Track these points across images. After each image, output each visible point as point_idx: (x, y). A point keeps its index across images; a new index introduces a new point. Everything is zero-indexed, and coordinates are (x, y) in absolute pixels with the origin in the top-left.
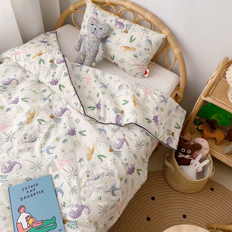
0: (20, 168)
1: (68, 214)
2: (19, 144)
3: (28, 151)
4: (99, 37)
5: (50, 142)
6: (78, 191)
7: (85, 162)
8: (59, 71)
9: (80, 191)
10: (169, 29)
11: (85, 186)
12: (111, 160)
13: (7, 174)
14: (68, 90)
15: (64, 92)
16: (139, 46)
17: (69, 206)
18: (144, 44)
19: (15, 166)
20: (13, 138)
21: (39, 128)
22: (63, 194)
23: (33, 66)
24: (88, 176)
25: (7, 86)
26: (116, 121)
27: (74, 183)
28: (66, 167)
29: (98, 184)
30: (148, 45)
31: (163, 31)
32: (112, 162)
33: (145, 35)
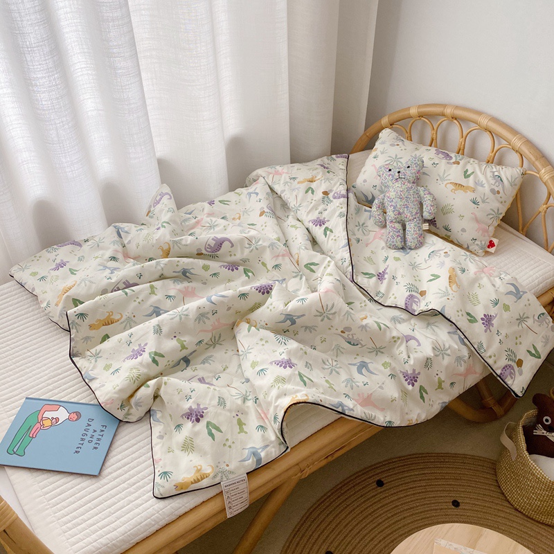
8: (333, 208)
14: (337, 236)
15: (330, 239)
26: (406, 304)
31: (543, 171)
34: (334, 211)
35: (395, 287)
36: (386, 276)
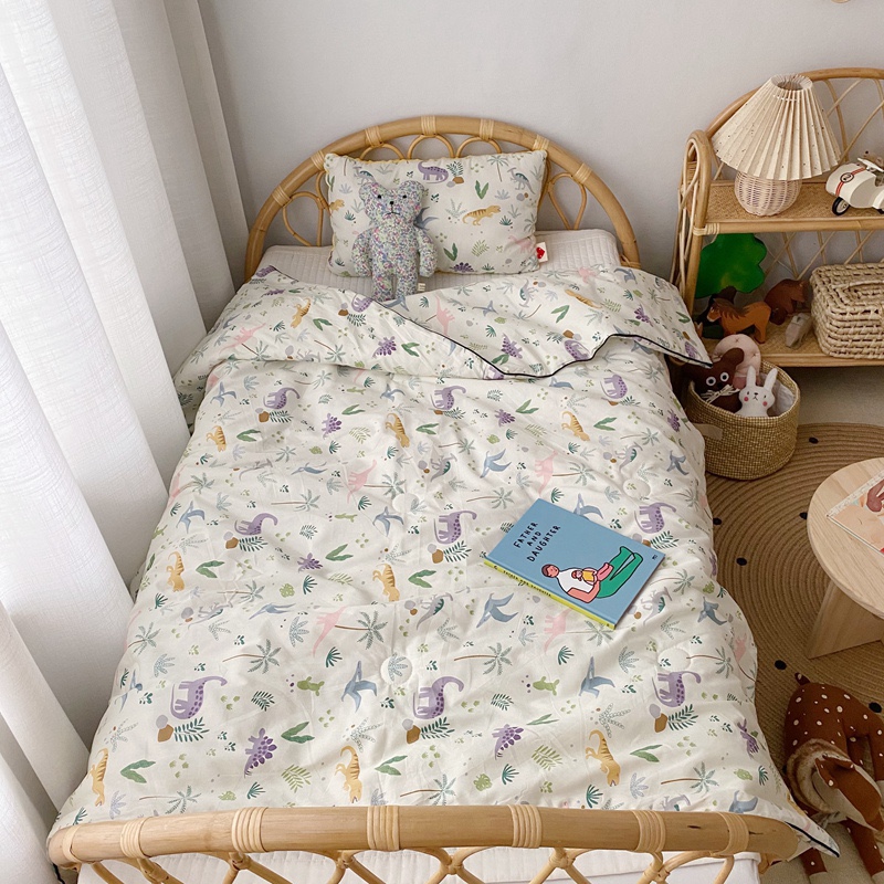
0: (475, 516)
1: (640, 532)
2: (425, 485)
3: (455, 490)
4: (408, 217)
5: (481, 452)
6: (620, 492)
7: (583, 446)
8: (378, 322)
9: (622, 490)
10: (544, 136)
11: (623, 479)
12: (629, 417)
13: (459, 540)
14: (430, 344)
15: (425, 353)
16: (504, 196)
17: (629, 521)
18: (512, 188)
19: (460, 519)
20: (402, 483)
21: (435, 441)
22: (597, 511)
23: (310, 340)
24: (614, 461)
25: (284, 409)
26: (572, 355)
27: (601, 484)
28: (557, 469)
29: (644, 462)
30: (522, 186)
31: (536, 145)
32: (634, 419)
33: (504, 169)
34: (384, 324)
35: (539, 349)
36: (517, 346)
